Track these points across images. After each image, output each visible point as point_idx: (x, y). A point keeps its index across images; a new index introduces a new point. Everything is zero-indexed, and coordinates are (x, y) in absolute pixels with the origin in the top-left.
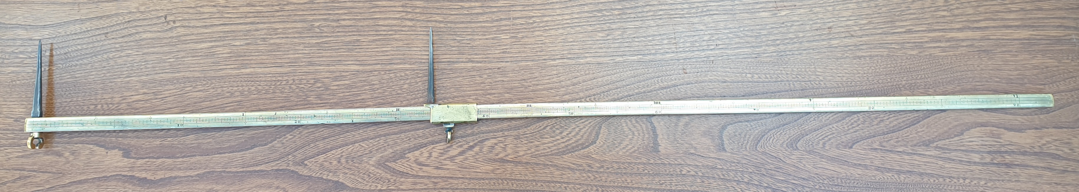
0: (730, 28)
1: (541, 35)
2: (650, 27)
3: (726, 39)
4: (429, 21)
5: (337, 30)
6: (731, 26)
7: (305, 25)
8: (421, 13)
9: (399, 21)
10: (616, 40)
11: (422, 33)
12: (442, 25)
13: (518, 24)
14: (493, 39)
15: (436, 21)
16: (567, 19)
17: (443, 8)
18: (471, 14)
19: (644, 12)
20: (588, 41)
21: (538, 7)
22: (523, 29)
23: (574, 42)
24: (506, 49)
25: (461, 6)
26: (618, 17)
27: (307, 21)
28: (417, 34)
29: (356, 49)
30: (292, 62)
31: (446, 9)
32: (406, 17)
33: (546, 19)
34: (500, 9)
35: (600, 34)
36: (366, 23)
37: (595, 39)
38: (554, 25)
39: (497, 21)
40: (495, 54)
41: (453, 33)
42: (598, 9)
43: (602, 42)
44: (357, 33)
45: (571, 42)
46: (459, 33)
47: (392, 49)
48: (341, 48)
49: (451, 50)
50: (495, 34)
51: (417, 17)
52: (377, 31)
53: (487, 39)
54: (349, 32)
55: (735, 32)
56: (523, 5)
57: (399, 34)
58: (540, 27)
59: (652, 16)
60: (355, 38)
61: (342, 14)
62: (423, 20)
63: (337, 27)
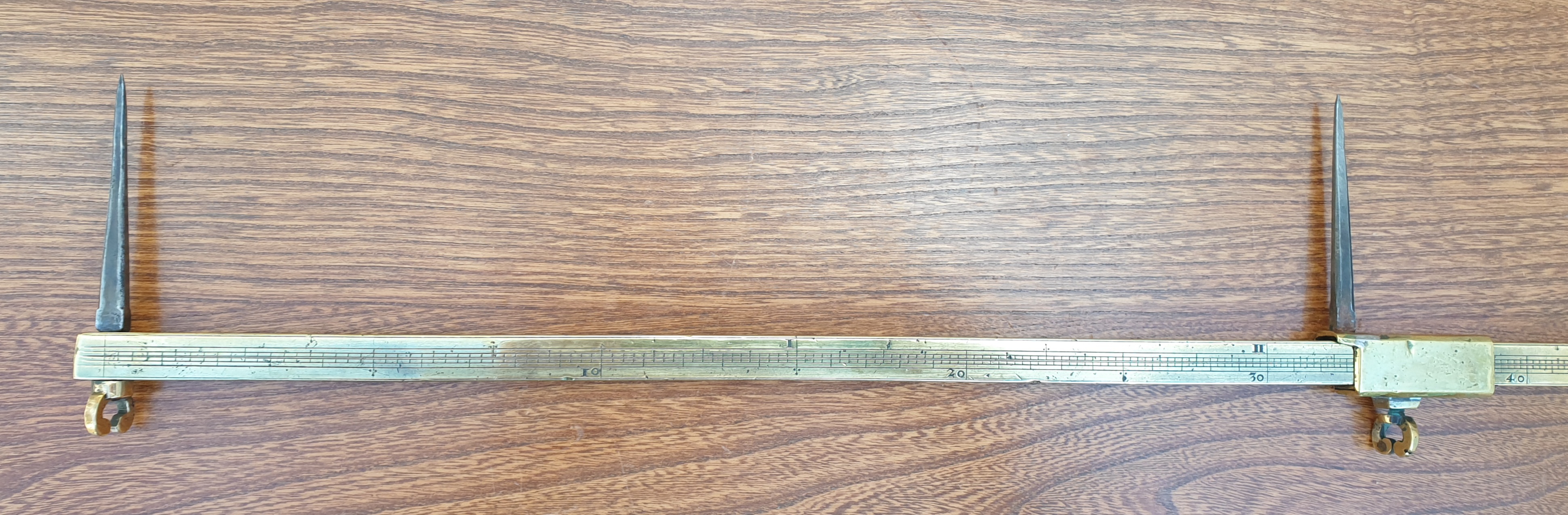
0: (1413, 223)
1: (842, 216)
2: (1180, 205)
3: (1401, 255)
4: (484, 149)
5: (186, 162)
6: (1415, 216)
7: (78, 140)
8: (460, 122)
9: (388, 144)
10: (1071, 240)
11: (461, 186)
12: (528, 165)
13: (770, 177)
14: (690, 218)
15: (509, 152)
16: (922, 169)
17: (534, 111)
18: (624, 135)
19: (1162, 157)
20: (987, 240)
21: (835, 125)
22: (785, 191)
23: (942, 239)
24: (731, 253)
25: (592, 106)
26: (1085, 170)
27: (88, 127)
28: (444, 191)
29: (244, 227)
30: (31, 262)
31: (543, 112)
32: (411, 132)
33: (858, 164)
34: (718, 126)
35: (1026, 222)
36: (280, 144)
37: (1007, 236)
38: (884, 185)
39: (705, 161)
40: (695, 266)
41: (562, 193)
42: (1022, 141)
43: (1029, 245)
44: (249, 177)
45: (935, 240)
46: (581, 194)
47: (361, 233)
48: (194, 223)
49: (554, 248)
50: (696, 203)
51: (446, 135)
52: (313, 172)
53: (670, 218)
54: (223, 169)
55: (1428, 236)
56: (788, 116)
57: (386, 187)
58: (838, 188)
59: (1186, 170)
60: (242, 191)
61: (202, 110)
62: (466, 146)
63: (185, 151)
